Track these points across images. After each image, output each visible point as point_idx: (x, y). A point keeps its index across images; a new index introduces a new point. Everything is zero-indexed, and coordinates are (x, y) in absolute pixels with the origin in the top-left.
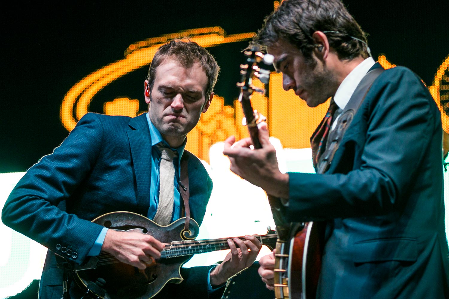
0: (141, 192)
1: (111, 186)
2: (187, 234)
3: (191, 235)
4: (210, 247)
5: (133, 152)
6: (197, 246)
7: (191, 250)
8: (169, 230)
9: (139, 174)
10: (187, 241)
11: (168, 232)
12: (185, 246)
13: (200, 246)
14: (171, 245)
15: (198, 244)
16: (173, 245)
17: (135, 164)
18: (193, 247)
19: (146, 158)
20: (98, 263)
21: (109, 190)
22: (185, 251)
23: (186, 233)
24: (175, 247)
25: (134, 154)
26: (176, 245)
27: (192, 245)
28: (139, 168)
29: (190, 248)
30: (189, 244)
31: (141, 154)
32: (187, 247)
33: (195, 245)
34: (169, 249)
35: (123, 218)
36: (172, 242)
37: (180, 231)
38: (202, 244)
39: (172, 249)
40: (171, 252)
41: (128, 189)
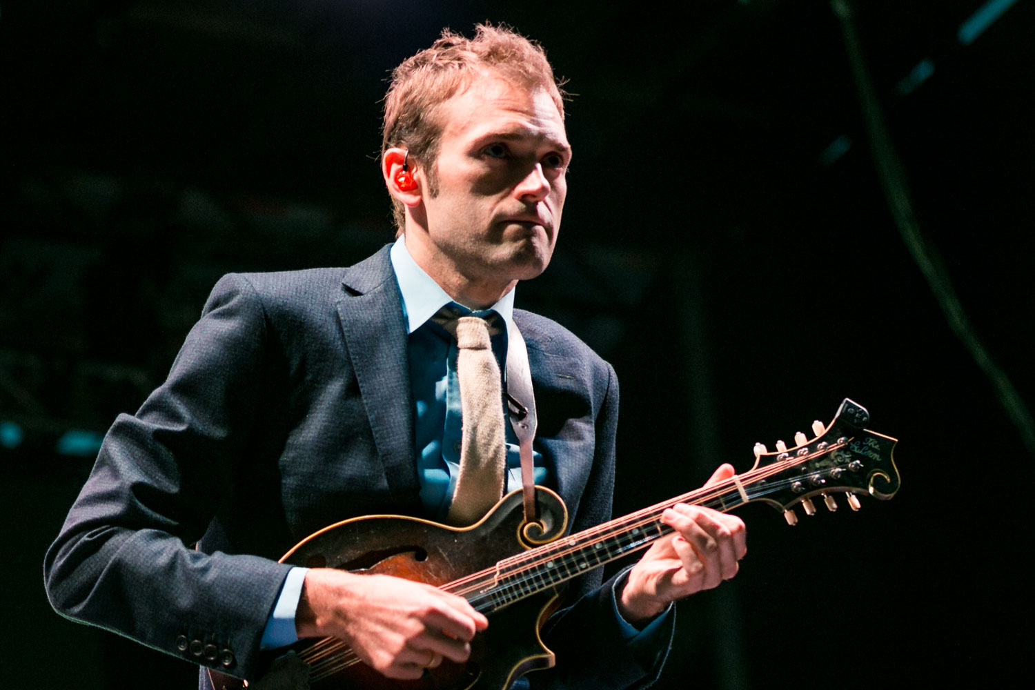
0: (388, 456)
1: (309, 457)
2: (535, 532)
3: (546, 530)
4: (606, 547)
5: (354, 354)
6: (567, 557)
7: (553, 572)
8: (483, 533)
9: (376, 412)
10: (539, 551)
11: (484, 539)
12: (536, 564)
13: (577, 553)
14: (496, 573)
15: (570, 551)
16: (502, 572)
17: (362, 387)
18: (557, 561)
19: (394, 366)
20: (312, 675)
21: (305, 470)
22: (537, 579)
23: (530, 529)
24: (508, 575)
25: (360, 359)
26: (509, 569)
27: (552, 557)
28: (375, 395)
29: (550, 565)
30: (545, 555)
31: (378, 358)
32: (542, 567)
33: (561, 554)
34: (494, 583)
35: (354, 538)
36: (498, 564)
37: (516, 529)
38: (581, 547)
39: (500, 582)
40: (499, 593)
41: (356, 454)
